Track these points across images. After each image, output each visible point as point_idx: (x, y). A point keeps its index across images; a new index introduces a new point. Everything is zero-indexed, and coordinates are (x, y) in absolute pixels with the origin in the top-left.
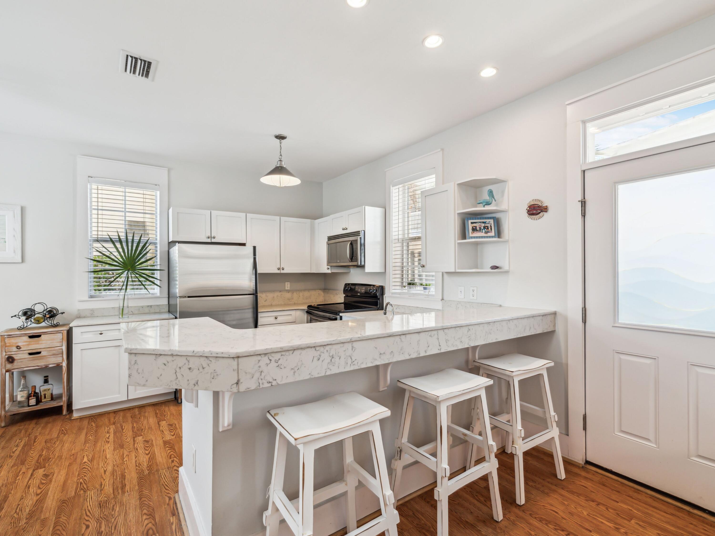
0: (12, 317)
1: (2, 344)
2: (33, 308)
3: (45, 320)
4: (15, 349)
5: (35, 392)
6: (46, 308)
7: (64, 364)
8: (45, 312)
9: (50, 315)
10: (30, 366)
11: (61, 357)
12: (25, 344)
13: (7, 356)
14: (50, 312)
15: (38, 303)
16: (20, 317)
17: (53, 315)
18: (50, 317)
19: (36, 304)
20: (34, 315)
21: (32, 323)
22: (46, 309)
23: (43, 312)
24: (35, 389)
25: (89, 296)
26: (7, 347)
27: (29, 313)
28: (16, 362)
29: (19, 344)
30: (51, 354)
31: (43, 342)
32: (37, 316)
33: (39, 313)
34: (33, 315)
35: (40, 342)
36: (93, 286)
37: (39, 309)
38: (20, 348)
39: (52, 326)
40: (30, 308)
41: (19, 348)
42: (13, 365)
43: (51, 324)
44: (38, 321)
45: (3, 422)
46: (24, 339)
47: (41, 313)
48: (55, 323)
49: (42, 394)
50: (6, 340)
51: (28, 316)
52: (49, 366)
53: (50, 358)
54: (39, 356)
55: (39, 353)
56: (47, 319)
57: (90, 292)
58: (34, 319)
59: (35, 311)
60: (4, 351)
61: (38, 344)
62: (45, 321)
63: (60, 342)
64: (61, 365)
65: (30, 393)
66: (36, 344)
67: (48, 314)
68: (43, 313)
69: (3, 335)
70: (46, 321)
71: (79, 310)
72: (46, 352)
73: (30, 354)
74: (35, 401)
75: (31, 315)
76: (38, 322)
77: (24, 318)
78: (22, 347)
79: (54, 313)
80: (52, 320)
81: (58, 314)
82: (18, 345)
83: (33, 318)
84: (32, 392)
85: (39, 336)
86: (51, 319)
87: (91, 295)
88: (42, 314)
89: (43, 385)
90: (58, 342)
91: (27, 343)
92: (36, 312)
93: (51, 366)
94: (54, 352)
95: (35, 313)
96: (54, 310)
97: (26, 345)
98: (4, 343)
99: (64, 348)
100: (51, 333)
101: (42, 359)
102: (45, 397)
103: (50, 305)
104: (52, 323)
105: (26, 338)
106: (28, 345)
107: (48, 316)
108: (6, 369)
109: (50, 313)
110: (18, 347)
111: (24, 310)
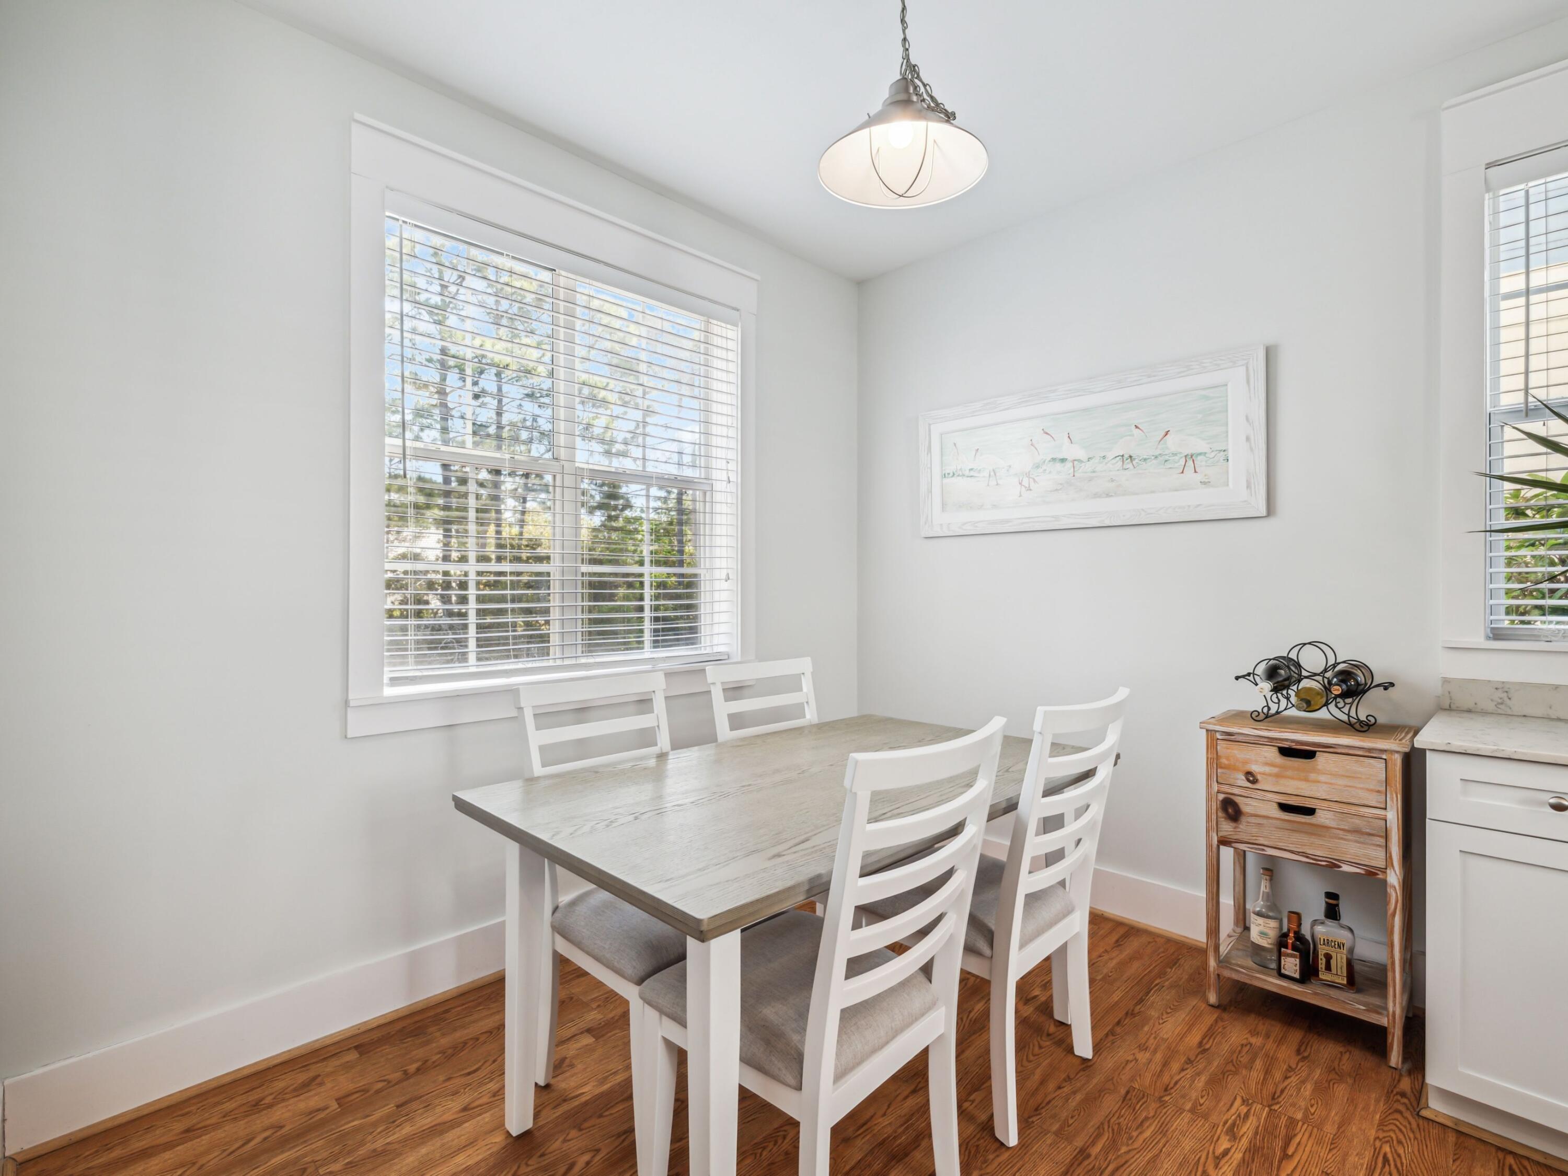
0: (1237, 678)
1: (1210, 756)
2: (1293, 655)
3: (1327, 701)
4: (1241, 780)
5: (1299, 937)
6: (1331, 661)
7: (1394, 878)
8: (1328, 674)
9: (1344, 687)
10: (1281, 845)
11: (1379, 846)
12: (1267, 769)
13: (1221, 797)
14: (1345, 676)
15: (1310, 643)
16: (1257, 678)
17: (1354, 688)
18: (1344, 695)
19: (1305, 644)
20: (1299, 681)
21: (1290, 705)
22: (1334, 666)
23: (1321, 673)
24: (1300, 925)
25: (1489, 630)
26: (1221, 768)
27: (1282, 672)
28: (1244, 819)
29: (1255, 768)
30: (1346, 828)
31: (1322, 778)
32: (1305, 683)
33: (1312, 676)
34: (1292, 681)
35: (1313, 776)
36: (1503, 592)
37: (1312, 661)
38: (1255, 781)
39: (1350, 724)
40: (1286, 655)
41: (1251, 779)
42: (1235, 828)
43: (1345, 718)
44: (1308, 703)
45: (1212, 988)
46: (1266, 754)
47: (1318, 675)
48: (1363, 717)
49: (1322, 950)
50: (1221, 746)
51: (1278, 682)
52: (1340, 867)
53: (1342, 839)
54: (1308, 821)
55: (1310, 812)
56: (1335, 698)
57: (1492, 618)
58: (1298, 694)
59: (1300, 666)
60: (1215, 779)
61: (1306, 780)
62: (1329, 706)
63: (1378, 792)
64: (1381, 876)
65: (1285, 930)
66: (1300, 779)
67: (1336, 684)
68: (1324, 677)
69: (1211, 731)
70: (1332, 707)
71: (1446, 681)
72: (1329, 815)
73: (1284, 807)
74: (1298, 968)
75: (1288, 679)
76: (1305, 705)
77: (1267, 686)
78: (1259, 777)
79: (1356, 681)
80: (1351, 704)
81: (1369, 689)
82: (1250, 770)
83: (1295, 688)
84: (1289, 930)
85: (1309, 755)
86: (1349, 700)
87: (1492, 629)
88: (1319, 678)
89: (1323, 923)
90: (1372, 790)
91: (1275, 770)
92: (1304, 673)
93: (1346, 868)
94: (1357, 821)
95: (1300, 675)
96: (1359, 672)
97: (1270, 775)
98: (1215, 756)
99: (1393, 816)
100: (1348, 752)
101: (1320, 836)
102: (1328, 968)
103: (1346, 654)
104: (1353, 714)
105: (1271, 753)
106: (1278, 776)
107: (1337, 690)
108: (1221, 834)
109: (1343, 681)
110: (1251, 777)
111: (1270, 660)
